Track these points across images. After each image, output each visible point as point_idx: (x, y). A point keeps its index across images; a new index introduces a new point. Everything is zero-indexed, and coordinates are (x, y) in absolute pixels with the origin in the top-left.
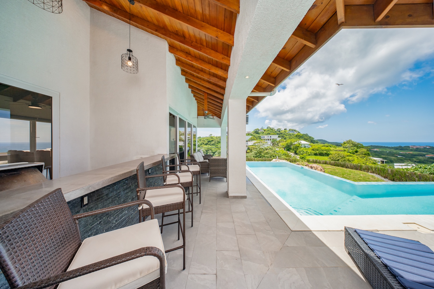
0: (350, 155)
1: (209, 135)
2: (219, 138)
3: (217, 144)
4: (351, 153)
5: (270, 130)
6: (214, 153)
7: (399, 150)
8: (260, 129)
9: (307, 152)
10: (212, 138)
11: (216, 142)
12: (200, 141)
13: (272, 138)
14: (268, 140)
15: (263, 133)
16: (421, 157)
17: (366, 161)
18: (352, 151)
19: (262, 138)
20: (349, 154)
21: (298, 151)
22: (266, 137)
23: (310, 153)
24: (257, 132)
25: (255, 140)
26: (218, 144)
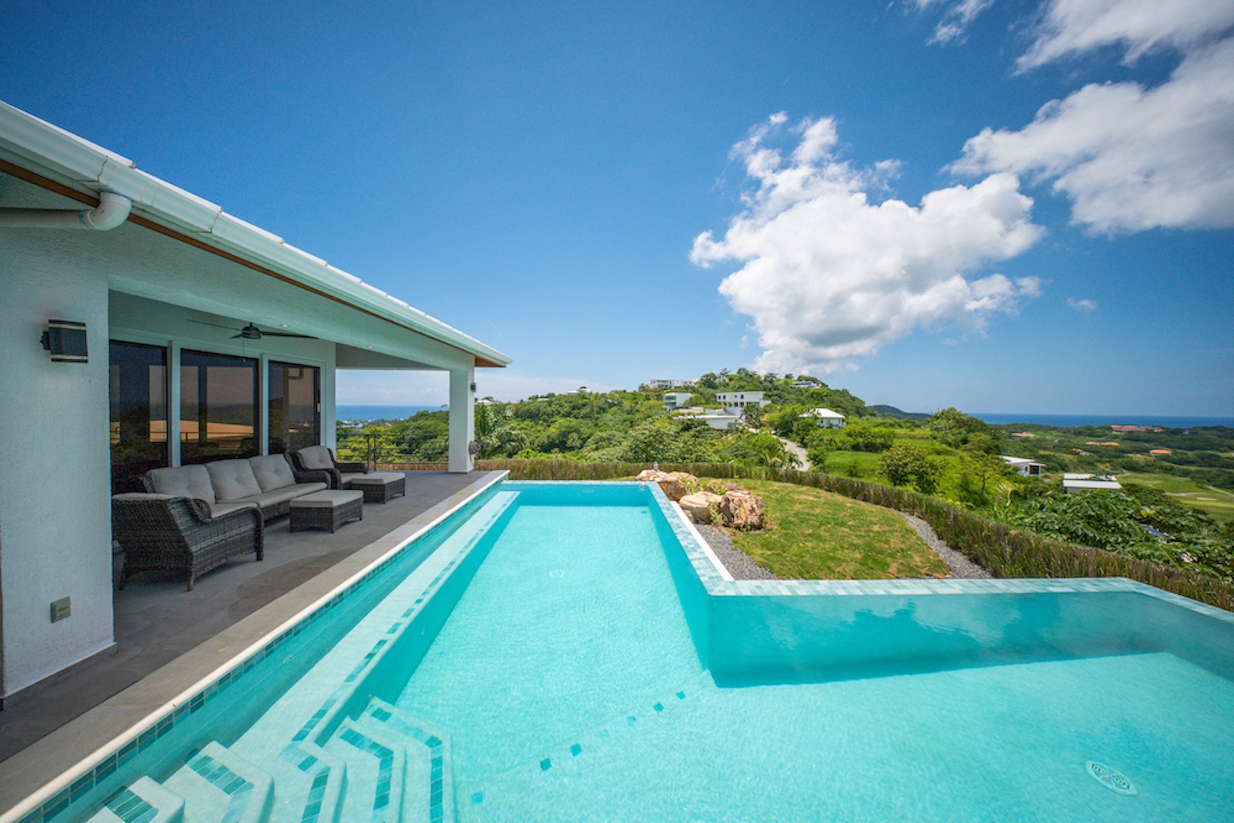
0: (945, 450)
1: (578, 388)
2: (603, 399)
3: (596, 416)
4: (950, 445)
5: (746, 378)
6: (585, 440)
7: (1085, 436)
8: (717, 373)
9: (831, 440)
10: (584, 397)
11: (596, 409)
12: (550, 406)
13: (745, 400)
14: (736, 404)
15: (728, 384)
16: (1138, 455)
17: (984, 469)
18: (953, 438)
19: (718, 400)
20: (944, 446)
21: (809, 437)
22: (730, 397)
23: (840, 445)
24: (709, 382)
25: (701, 404)
26: (599, 416)
